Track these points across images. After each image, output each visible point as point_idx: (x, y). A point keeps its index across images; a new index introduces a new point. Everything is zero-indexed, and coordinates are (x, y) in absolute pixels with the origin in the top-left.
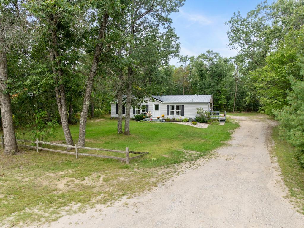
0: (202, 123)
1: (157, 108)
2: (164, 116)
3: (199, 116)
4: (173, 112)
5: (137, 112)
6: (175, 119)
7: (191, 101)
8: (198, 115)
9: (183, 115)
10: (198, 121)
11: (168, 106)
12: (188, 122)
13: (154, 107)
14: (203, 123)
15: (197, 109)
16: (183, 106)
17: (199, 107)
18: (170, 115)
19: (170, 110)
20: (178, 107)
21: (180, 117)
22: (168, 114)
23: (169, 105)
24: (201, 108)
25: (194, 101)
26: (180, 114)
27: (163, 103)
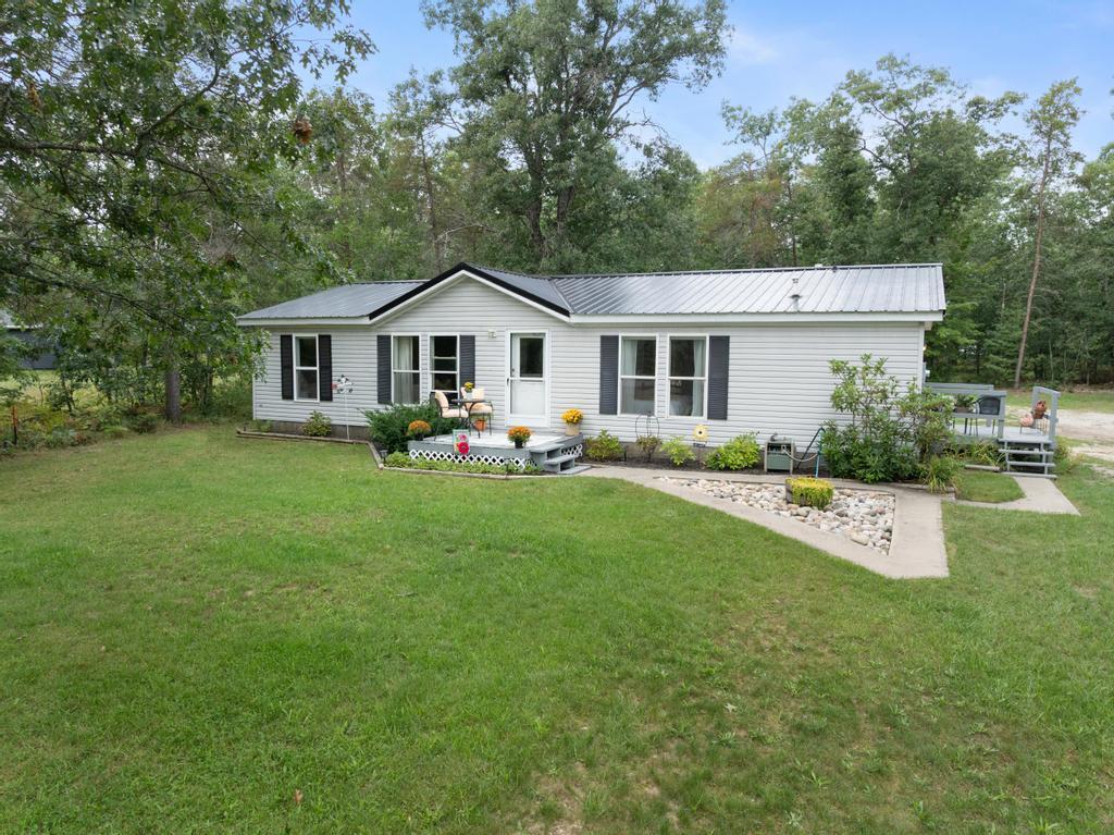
0: (874, 482)
1: (531, 358)
2: (576, 421)
3: (852, 428)
4: (645, 391)
5: (407, 389)
6: (656, 442)
7: (787, 305)
8: (844, 420)
9: (719, 411)
10: (844, 466)
11: (609, 345)
12: (757, 468)
13: (510, 357)
14: (884, 481)
15: (837, 368)
16: (721, 346)
17: (851, 350)
18: (623, 411)
19: (626, 373)
20: (683, 355)
21: (696, 430)
22: (608, 407)
23: (617, 337)
24: (873, 362)
25: (806, 305)
26: (695, 406)
27: (574, 319)
